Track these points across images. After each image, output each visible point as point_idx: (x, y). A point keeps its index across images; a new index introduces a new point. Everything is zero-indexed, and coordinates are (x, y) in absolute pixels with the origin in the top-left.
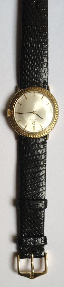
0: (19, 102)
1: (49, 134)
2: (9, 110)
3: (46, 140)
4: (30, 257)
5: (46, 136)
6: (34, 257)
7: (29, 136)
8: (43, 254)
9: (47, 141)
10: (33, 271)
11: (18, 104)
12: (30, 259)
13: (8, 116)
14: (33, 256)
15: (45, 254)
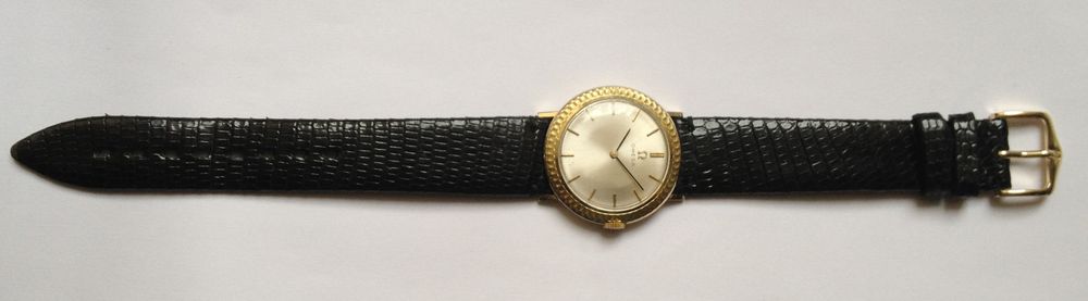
0: (588, 197)
1: (670, 113)
2: (607, 226)
3: (682, 119)
4: (1006, 162)
5: (675, 118)
6: (1007, 148)
7: (677, 167)
8: (998, 123)
9: (685, 116)
10: (1045, 152)
11: (593, 199)
12: (1012, 159)
13: (622, 226)
14: (1004, 153)
15: (998, 117)
